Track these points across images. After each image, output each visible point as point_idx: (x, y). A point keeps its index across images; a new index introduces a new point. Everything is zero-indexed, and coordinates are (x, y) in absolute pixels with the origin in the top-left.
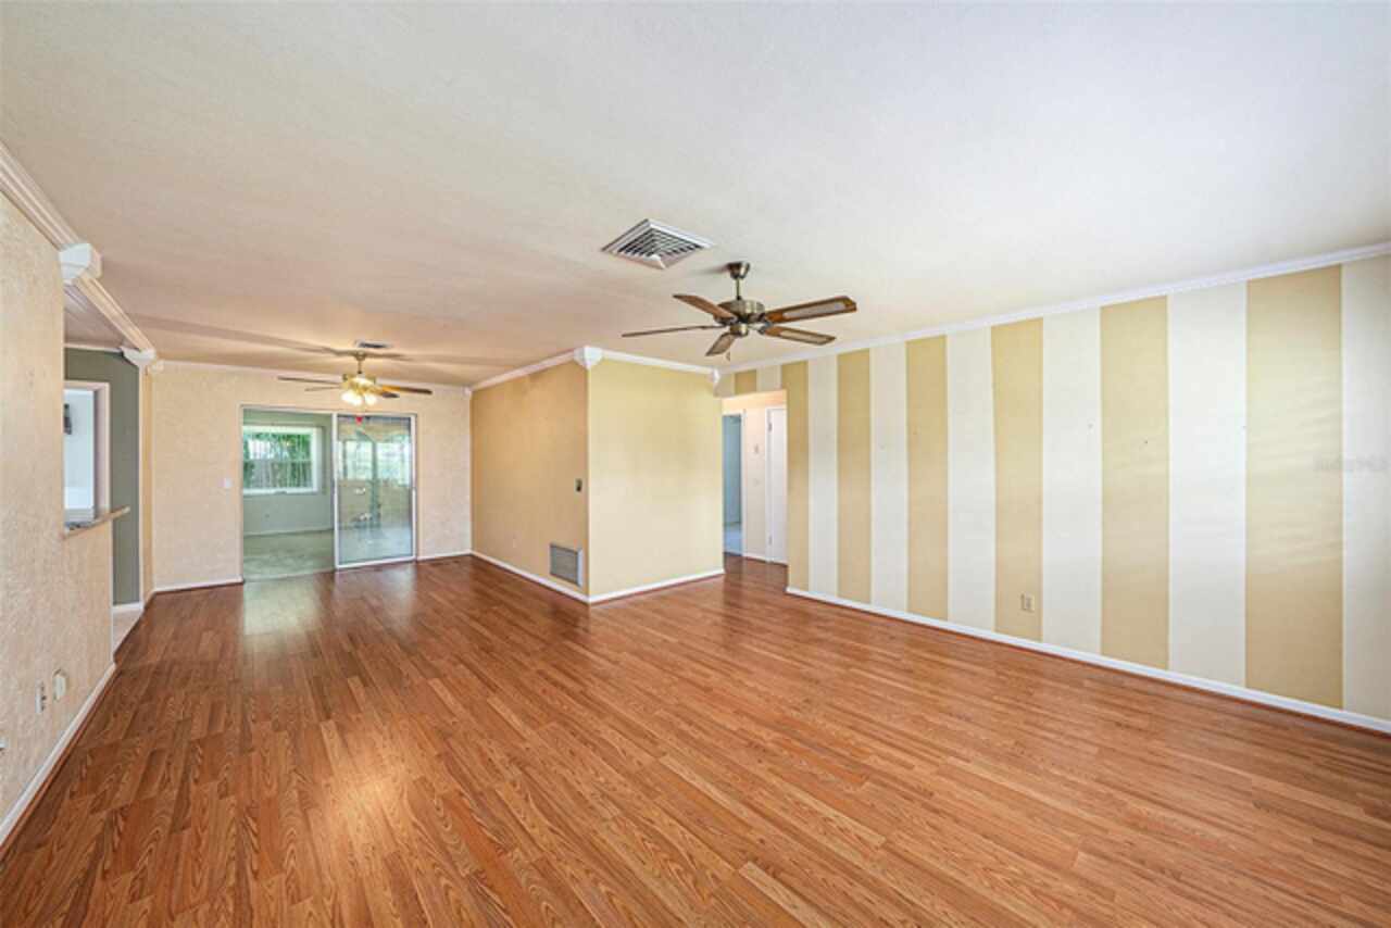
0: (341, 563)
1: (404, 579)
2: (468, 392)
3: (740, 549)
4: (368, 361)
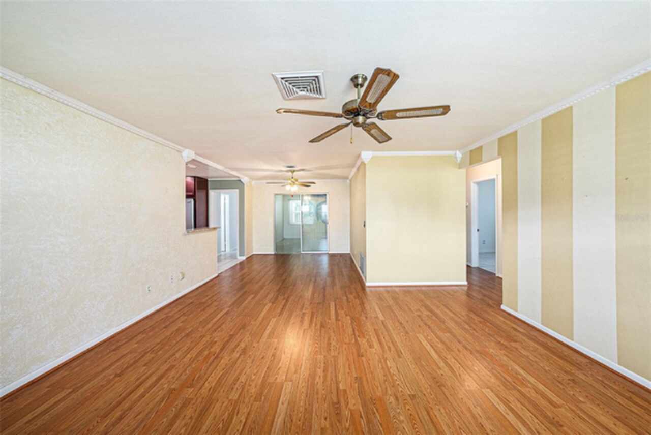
0: (303, 251)
1: (325, 260)
2: (348, 181)
3: (495, 270)
4: (295, 173)
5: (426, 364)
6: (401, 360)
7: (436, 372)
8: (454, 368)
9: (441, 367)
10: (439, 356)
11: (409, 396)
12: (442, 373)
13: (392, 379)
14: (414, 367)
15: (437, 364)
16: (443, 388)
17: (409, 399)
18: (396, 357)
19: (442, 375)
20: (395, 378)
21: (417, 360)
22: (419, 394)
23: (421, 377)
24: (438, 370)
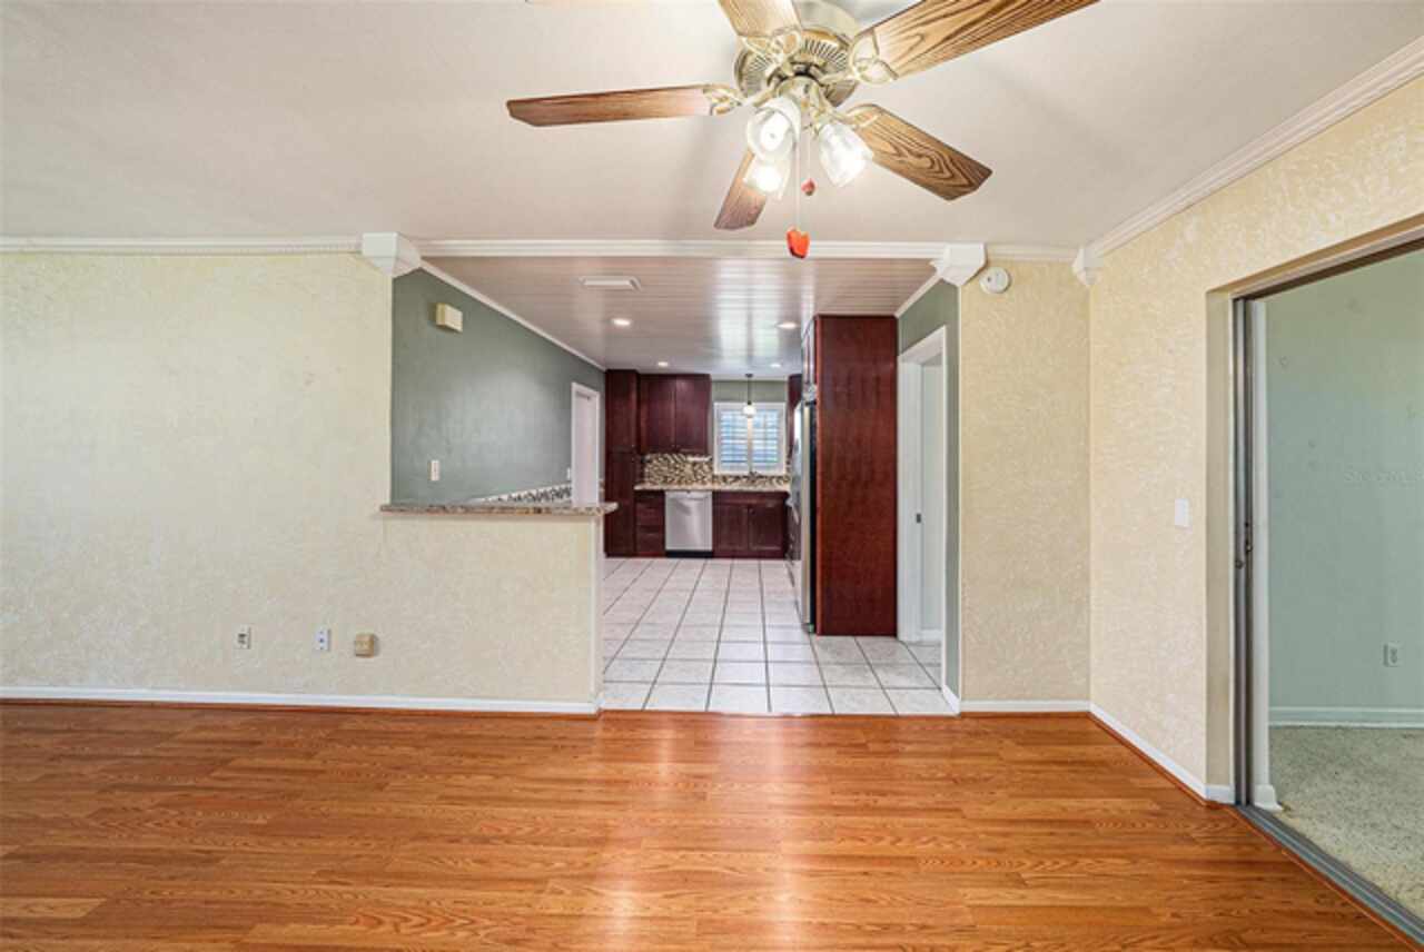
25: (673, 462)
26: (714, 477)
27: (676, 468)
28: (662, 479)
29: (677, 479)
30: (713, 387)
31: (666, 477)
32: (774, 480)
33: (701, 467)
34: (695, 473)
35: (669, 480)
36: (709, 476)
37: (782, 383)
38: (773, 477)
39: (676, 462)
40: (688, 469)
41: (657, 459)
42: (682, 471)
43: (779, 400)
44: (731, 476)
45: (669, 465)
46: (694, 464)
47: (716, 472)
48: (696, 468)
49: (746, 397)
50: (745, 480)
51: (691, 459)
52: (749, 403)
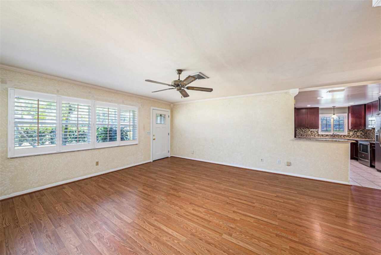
5: (162, 218)
6: (175, 213)
7: (156, 217)
8: (149, 225)
9: (156, 221)
10: (160, 228)
11: (159, 202)
12: (153, 219)
13: (169, 203)
14: (167, 213)
15: (159, 222)
16: (150, 211)
17: (159, 201)
18: (178, 213)
19: (153, 217)
20: (169, 204)
21: (169, 218)
22: (157, 205)
23: (161, 211)
24: (156, 218)
25: (304, 131)
26: (318, 135)
27: (305, 132)
28: (301, 135)
29: (305, 135)
30: (320, 110)
31: (302, 135)
32: (342, 136)
33: (314, 132)
34: (312, 134)
35: (303, 135)
36: (317, 135)
37: (346, 108)
38: (341, 135)
39: (305, 131)
40: (309, 133)
41: (299, 130)
42: (307, 133)
43: (345, 113)
44: (325, 135)
45: (303, 132)
46: (312, 131)
47: (319, 133)
48: (312, 132)
49: (333, 113)
50: (330, 136)
51: (311, 130)
52: (334, 114)
